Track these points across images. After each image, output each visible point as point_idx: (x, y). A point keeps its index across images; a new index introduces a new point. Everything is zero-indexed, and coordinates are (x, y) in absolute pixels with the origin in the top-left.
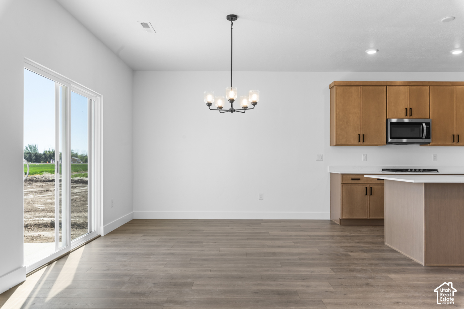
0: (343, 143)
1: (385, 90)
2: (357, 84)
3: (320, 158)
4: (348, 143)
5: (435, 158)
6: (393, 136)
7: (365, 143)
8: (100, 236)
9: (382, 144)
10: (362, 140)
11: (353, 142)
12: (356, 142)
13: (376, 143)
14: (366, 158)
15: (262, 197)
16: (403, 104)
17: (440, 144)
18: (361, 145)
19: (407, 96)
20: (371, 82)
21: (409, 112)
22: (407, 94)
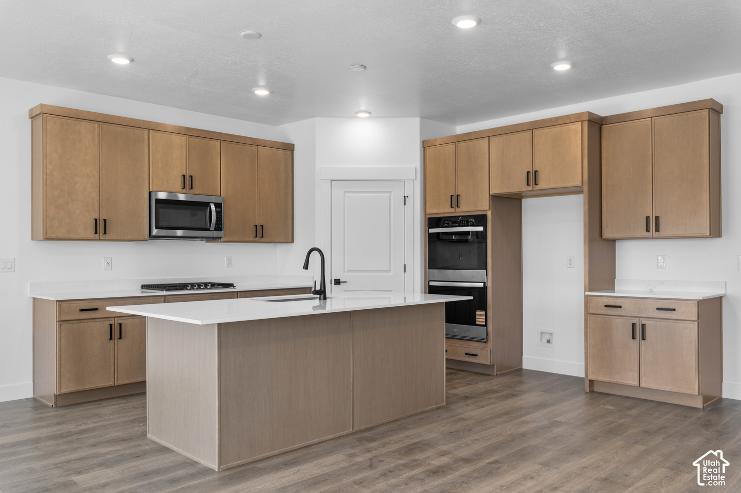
0: (61, 235)
1: (146, 137)
2: (91, 117)
3: (9, 267)
4: (72, 236)
6: (160, 225)
7: (107, 236)
9: (142, 238)
10: (102, 230)
11: (82, 234)
12: (90, 233)
13: (129, 237)
14: (109, 264)
16: (178, 166)
17: (236, 239)
18: (100, 240)
19: (184, 153)
20: (120, 117)
21: (188, 182)
22: (184, 149)
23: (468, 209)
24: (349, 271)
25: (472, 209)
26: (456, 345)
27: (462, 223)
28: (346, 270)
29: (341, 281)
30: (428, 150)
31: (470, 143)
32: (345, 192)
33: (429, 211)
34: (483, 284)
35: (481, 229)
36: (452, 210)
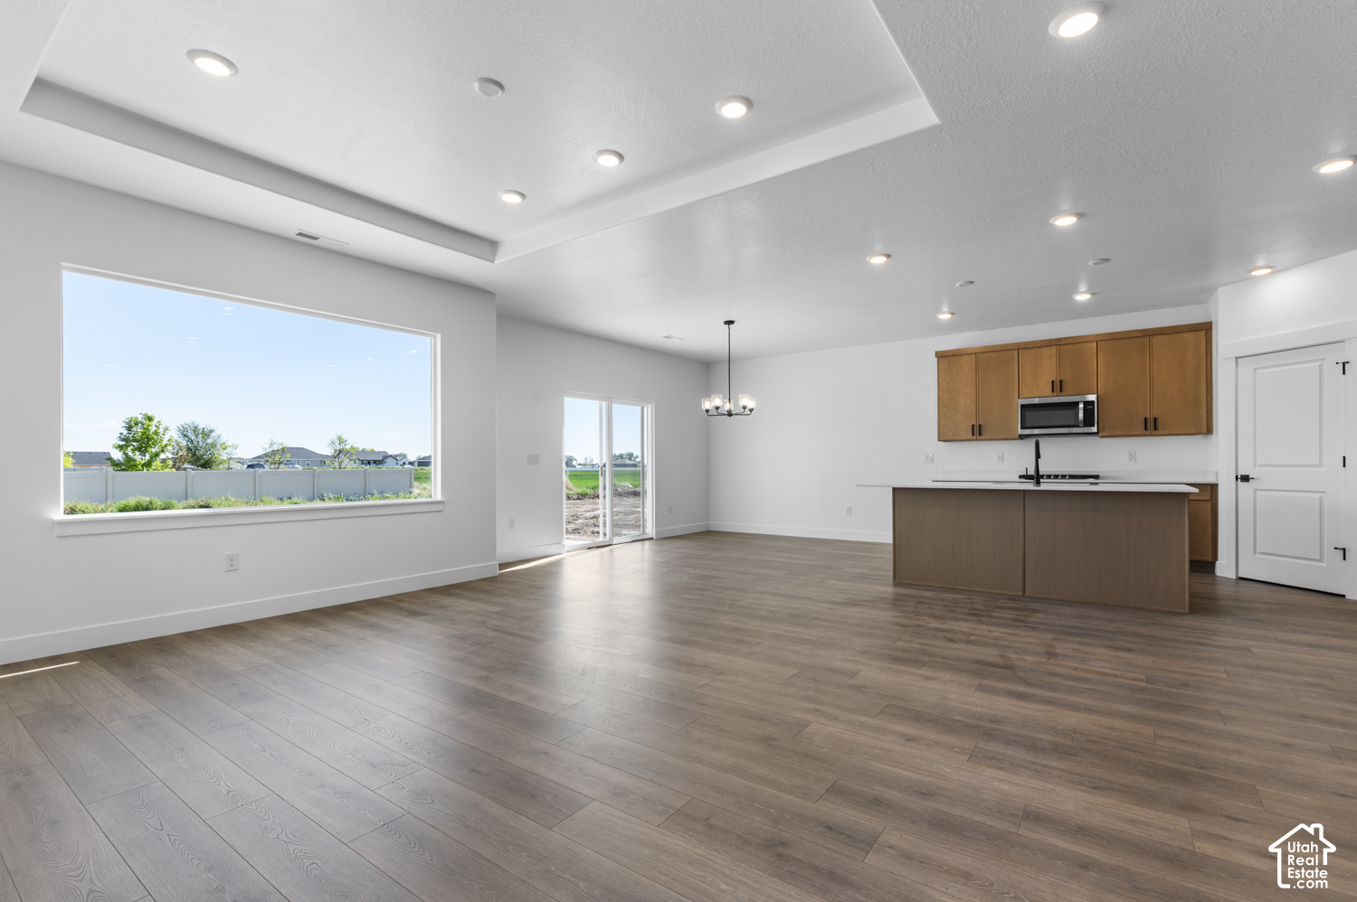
0: (950, 438)
1: (1016, 356)
2: (970, 352)
3: (930, 460)
4: (956, 438)
5: (1132, 457)
6: (1027, 425)
7: (982, 437)
8: (652, 539)
9: (1012, 437)
10: (978, 432)
11: (964, 437)
12: (969, 435)
13: (1002, 437)
15: (849, 511)
16: (1048, 372)
17: (1119, 433)
18: (977, 440)
19: (1055, 361)
20: (992, 346)
21: (1058, 386)
22: (1055, 358)
24: (1260, 466)
28: (1258, 464)
29: (1250, 477)
32: (1255, 369)
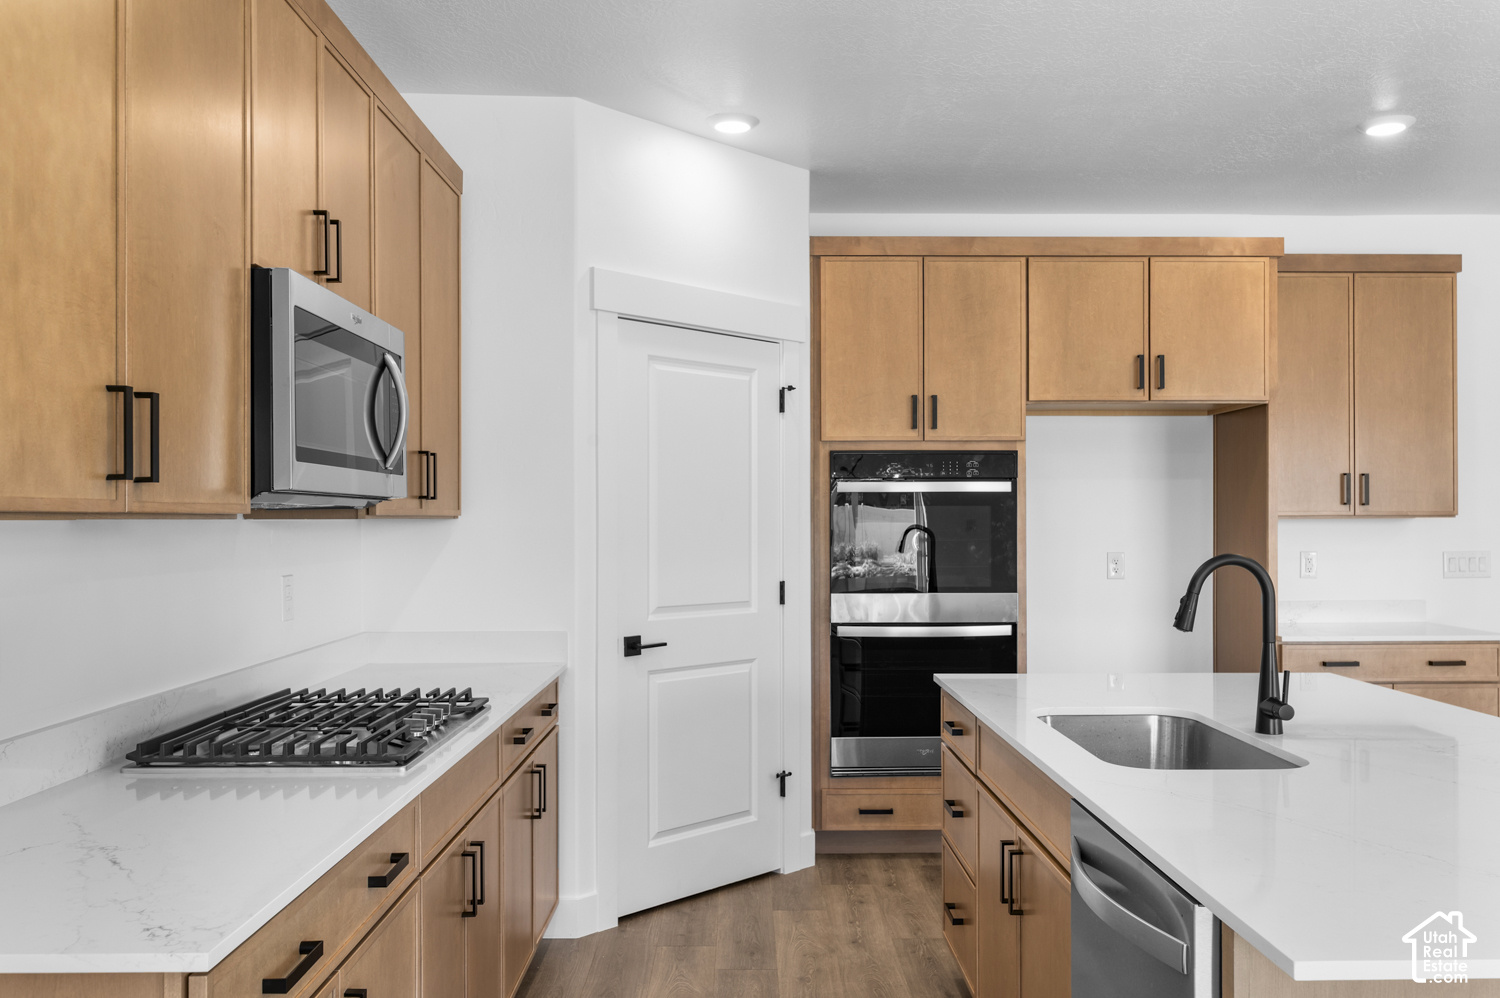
23: (961, 435)
25: (975, 434)
26: (925, 792)
27: (947, 471)
29: (643, 642)
30: (825, 263)
31: (970, 264)
33: (831, 432)
34: (1009, 627)
35: (1004, 487)
36: (913, 434)
